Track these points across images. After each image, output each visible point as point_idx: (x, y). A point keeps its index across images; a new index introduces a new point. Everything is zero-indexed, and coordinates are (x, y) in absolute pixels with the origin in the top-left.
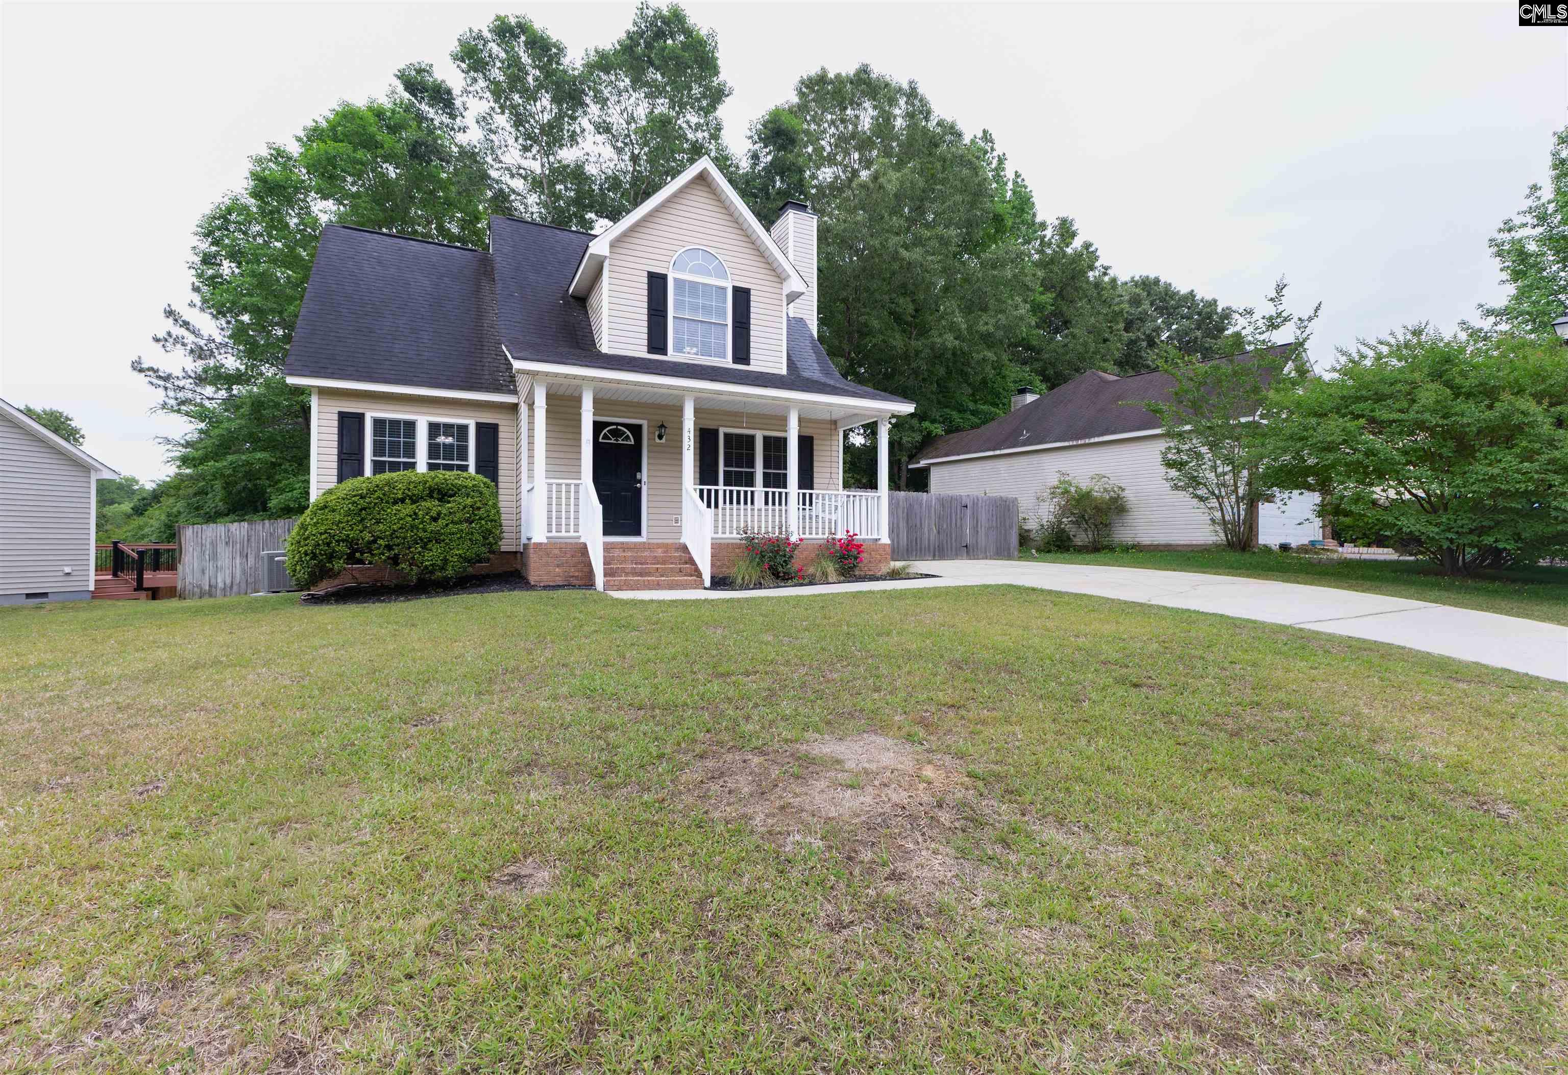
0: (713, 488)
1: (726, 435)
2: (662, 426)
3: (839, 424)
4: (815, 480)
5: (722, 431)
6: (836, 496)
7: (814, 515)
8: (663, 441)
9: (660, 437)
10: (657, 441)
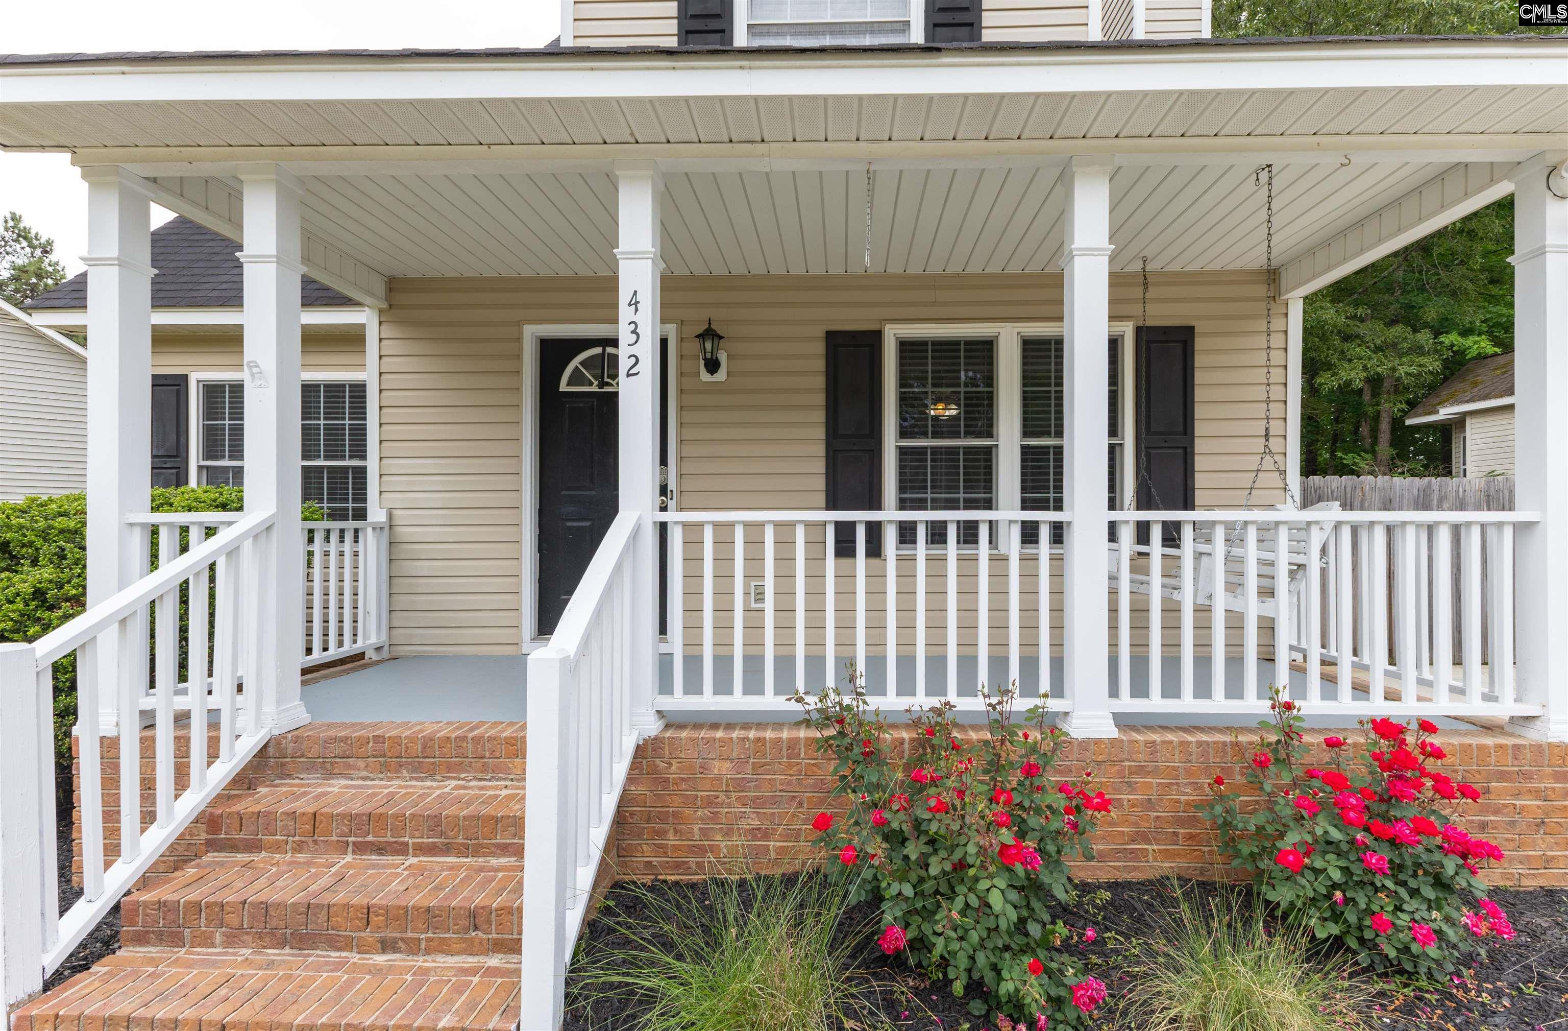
0: (860, 516)
1: (907, 348)
2: (709, 334)
3: (1286, 278)
4: (1200, 480)
5: (892, 334)
6: (1267, 531)
7: (1187, 600)
8: (721, 376)
9: (713, 366)
10: (705, 376)
